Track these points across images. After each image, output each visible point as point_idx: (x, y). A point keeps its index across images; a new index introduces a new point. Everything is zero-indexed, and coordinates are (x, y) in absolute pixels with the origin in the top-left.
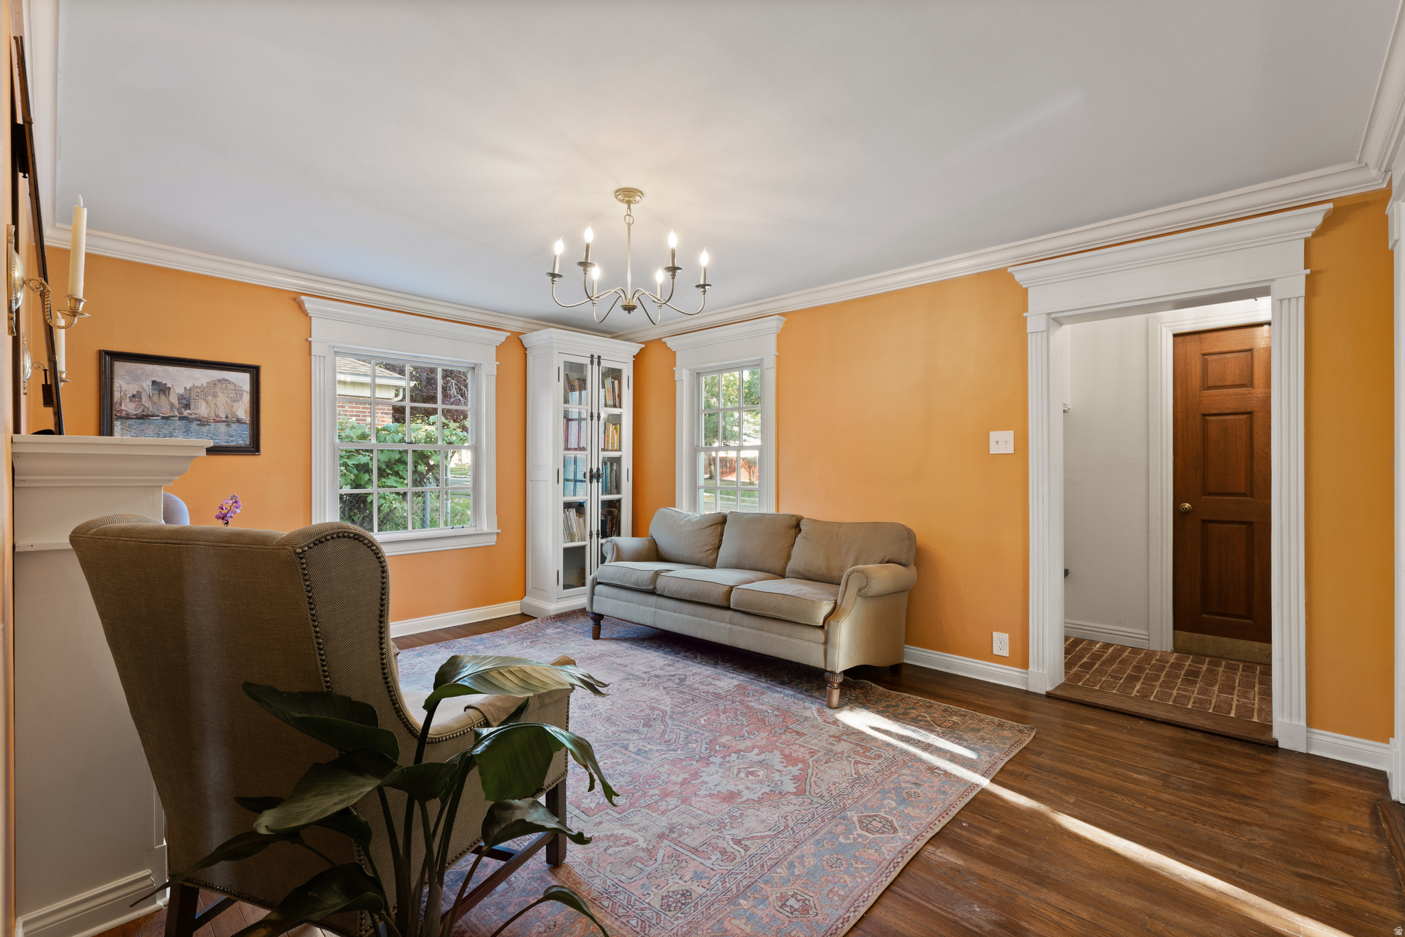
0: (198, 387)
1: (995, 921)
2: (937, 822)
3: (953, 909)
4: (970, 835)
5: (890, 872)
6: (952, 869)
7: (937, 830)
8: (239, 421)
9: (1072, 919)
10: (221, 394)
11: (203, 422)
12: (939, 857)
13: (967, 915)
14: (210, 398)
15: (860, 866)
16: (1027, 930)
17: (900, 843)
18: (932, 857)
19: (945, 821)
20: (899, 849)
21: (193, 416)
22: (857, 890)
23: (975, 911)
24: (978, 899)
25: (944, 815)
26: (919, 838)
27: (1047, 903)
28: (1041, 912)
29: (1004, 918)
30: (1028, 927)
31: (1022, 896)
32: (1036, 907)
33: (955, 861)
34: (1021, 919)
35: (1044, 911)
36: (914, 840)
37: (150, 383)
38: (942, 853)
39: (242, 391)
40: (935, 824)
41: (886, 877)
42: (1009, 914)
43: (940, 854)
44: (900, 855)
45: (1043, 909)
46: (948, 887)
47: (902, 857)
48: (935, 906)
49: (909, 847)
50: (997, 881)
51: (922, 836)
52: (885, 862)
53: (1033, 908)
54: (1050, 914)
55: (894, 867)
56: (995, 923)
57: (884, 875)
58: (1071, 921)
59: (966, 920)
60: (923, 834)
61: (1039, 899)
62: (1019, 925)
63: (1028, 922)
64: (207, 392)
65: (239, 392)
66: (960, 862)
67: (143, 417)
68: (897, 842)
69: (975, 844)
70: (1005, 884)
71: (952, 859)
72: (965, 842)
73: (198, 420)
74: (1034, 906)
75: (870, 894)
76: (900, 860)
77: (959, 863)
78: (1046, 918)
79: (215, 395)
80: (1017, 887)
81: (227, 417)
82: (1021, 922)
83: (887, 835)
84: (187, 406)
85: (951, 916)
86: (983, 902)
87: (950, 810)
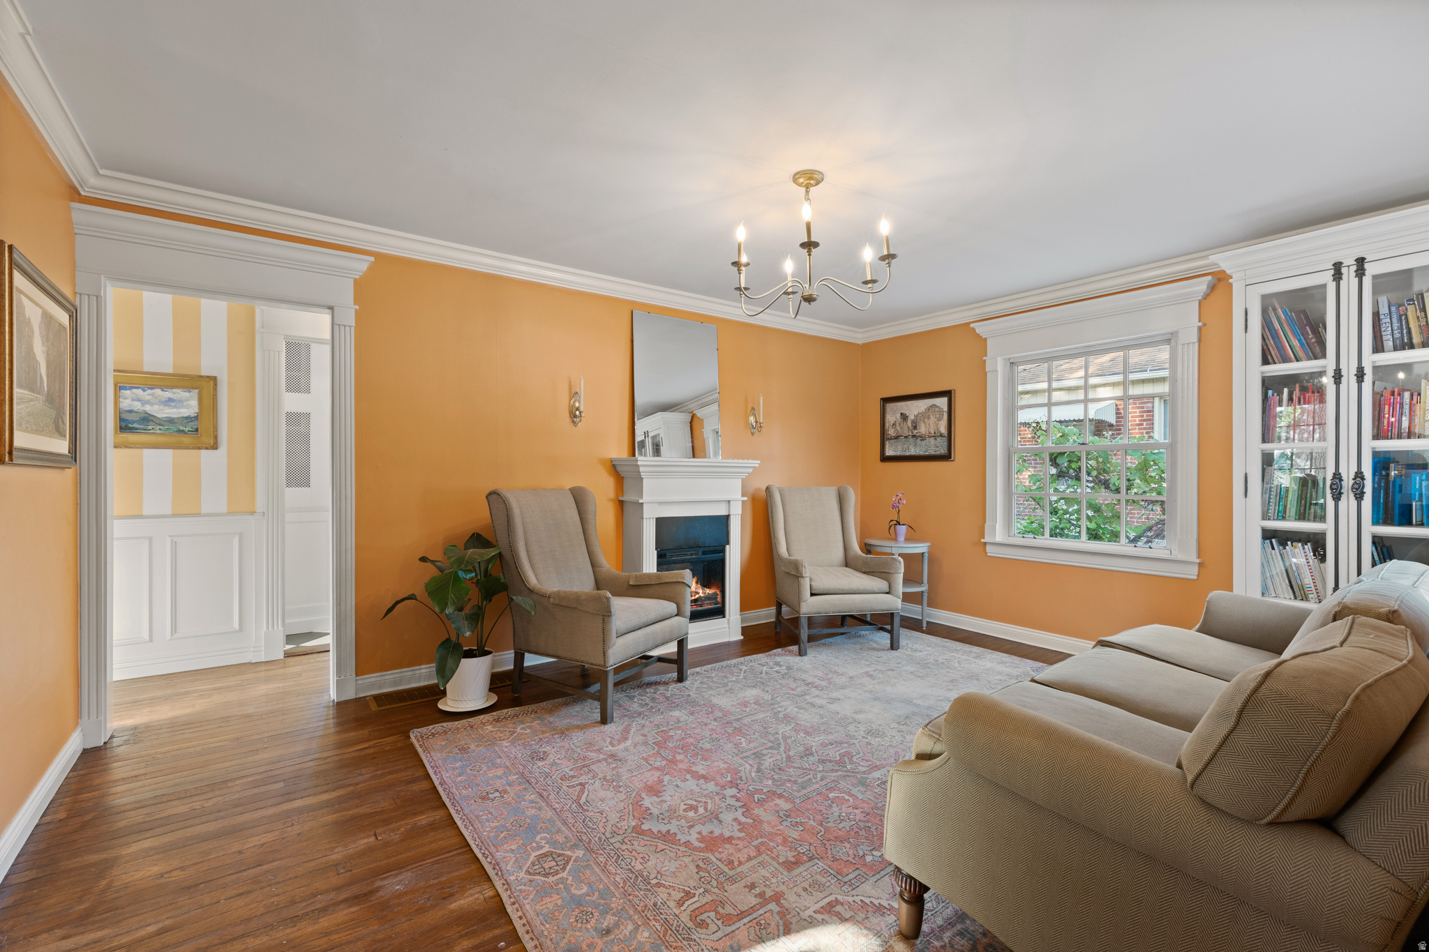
0: (921, 413)
1: (378, 891)
2: (520, 914)
3: (413, 872)
4: (481, 938)
5: (481, 849)
6: (452, 895)
7: (509, 909)
8: (941, 435)
9: (320, 948)
10: (932, 416)
11: (923, 438)
12: (474, 894)
13: (399, 878)
14: (926, 420)
15: (502, 835)
16: (350, 907)
17: (508, 868)
18: (478, 889)
19: (518, 924)
20: (502, 865)
21: (918, 434)
22: (480, 825)
23: (398, 885)
24: (406, 893)
25: (527, 927)
26: (506, 886)
27: (351, 942)
28: (349, 929)
29: (373, 899)
30: (350, 910)
31: (376, 927)
32: (357, 930)
33: (458, 903)
34: (361, 909)
35: (348, 933)
36: (506, 880)
37: (900, 415)
38: (477, 899)
39: (943, 411)
40: (518, 911)
41: (478, 845)
42: (373, 905)
43: (476, 896)
44: (494, 862)
45: (349, 934)
46: (436, 881)
47: (490, 863)
48: (426, 864)
49: (500, 873)
50: (408, 920)
51: (507, 890)
52: (495, 851)
53: (359, 927)
54: (341, 935)
55: (484, 854)
56: (378, 890)
57: (480, 844)
58: (319, 946)
59: (396, 875)
60: (509, 892)
61: (359, 939)
62: (358, 905)
63: (353, 913)
64: (924, 416)
65: (941, 411)
66: (453, 906)
67: (897, 438)
68: (512, 867)
69: (466, 935)
70: (399, 924)
71: (462, 902)
72: (475, 927)
73: (921, 437)
74: (359, 929)
75: (469, 831)
76: (489, 860)
77: (454, 904)
78: (342, 929)
79: (929, 418)
80: (388, 931)
81: (935, 433)
82: (359, 907)
83: (527, 865)
84: (915, 428)
85: (409, 867)
86: (400, 895)
87: (532, 939)
